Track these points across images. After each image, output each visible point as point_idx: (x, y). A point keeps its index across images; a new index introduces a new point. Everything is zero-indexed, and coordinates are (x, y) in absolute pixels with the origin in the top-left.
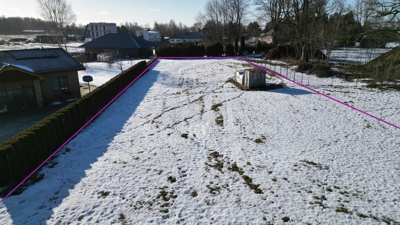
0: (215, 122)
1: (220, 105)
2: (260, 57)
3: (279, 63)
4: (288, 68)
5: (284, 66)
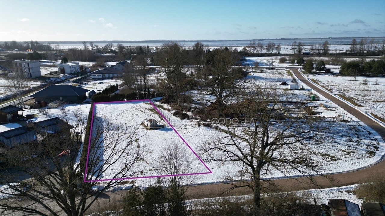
0: (137, 147)
1: (138, 139)
2: (159, 101)
3: (167, 108)
4: (171, 112)
5: (169, 111)
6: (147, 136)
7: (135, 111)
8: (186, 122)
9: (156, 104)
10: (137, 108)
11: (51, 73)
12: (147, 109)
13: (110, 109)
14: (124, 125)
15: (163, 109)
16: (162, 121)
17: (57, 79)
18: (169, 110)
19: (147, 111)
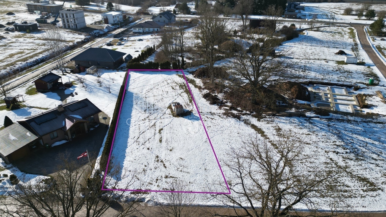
0: (159, 141)
1: (162, 129)
2: (192, 73)
3: (199, 85)
4: (201, 92)
5: (200, 90)
6: (171, 126)
7: (166, 86)
8: (214, 108)
9: (189, 78)
10: (169, 81)
11: (95, 23)
12: (178, 84)
13: (143, 81)
14: (152, 106)
15: (194, 85)
16: (190, 104)
17: (100, 32)
18: (200, 88)
19: (178, 88)
